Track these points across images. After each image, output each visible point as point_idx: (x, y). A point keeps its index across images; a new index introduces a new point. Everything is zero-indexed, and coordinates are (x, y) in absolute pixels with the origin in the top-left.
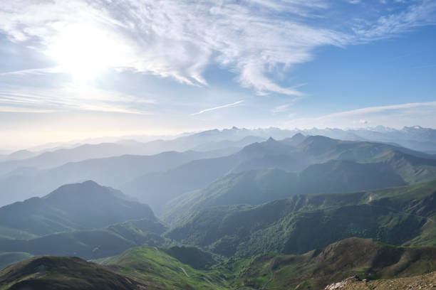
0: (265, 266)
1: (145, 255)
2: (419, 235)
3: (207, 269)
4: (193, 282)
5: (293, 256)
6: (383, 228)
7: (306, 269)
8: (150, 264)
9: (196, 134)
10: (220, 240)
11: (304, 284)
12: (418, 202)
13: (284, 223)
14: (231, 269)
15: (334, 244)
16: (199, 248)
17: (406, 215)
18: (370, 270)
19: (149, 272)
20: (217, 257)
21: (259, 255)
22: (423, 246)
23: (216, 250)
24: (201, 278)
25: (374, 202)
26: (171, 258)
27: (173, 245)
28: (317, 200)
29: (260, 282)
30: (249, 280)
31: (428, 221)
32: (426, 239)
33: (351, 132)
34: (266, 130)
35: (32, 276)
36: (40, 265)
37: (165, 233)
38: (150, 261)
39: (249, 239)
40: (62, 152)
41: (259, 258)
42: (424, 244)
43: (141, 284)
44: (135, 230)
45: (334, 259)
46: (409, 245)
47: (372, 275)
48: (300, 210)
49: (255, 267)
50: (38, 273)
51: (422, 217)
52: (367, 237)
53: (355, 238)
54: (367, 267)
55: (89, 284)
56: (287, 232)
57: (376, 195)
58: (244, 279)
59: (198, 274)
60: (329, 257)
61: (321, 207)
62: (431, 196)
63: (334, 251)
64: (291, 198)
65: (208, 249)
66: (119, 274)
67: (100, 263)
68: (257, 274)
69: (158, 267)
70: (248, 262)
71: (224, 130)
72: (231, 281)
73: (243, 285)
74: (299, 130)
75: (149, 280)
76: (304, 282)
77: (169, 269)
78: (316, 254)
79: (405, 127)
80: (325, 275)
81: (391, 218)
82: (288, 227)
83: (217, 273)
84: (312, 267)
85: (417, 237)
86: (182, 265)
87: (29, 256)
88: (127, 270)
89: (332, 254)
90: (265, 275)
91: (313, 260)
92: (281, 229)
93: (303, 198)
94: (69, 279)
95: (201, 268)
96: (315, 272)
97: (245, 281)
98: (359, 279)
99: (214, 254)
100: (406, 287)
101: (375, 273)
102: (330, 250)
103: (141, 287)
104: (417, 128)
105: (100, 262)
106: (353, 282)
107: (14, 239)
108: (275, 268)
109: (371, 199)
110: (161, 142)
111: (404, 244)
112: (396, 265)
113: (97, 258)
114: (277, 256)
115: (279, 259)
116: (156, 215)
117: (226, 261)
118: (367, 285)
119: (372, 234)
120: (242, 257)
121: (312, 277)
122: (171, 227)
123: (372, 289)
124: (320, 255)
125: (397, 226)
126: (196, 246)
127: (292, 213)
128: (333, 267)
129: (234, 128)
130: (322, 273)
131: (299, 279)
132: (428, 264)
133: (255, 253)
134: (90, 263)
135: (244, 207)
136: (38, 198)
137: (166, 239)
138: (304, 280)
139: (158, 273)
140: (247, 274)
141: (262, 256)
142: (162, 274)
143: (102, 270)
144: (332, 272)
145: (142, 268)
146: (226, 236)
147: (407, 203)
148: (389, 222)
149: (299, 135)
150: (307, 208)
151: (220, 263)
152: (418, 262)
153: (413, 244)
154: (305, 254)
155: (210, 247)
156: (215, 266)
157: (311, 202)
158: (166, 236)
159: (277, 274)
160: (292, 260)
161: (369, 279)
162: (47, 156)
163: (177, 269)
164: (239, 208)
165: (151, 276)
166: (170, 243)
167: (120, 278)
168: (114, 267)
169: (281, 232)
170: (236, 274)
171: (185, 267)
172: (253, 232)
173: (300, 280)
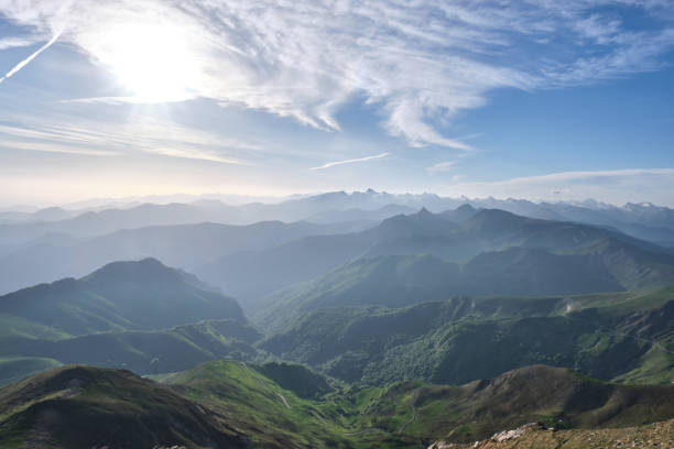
0: (404, 400)
1: (227, 373)
2: (639, 367)
3: (318, 400)
4: (295, 416)
5: (446, 387)
6: (585, 353)
7: (466, 408)
8: (234, 387)
9: (313, 197)
10: (339, 358)
11: (462, 430)
12: (639, 317)
13: (436, 337)
14: (353, 401)
15: (509, 373)
16: (309, 368)
17: (620, 335)
18: (561, 415)
19: (232, 398)
20: (333, 382)
21: (397, 383)
22: (643, 384)
23: (334, 372)
24: (309, 412)
25: (574, 314)
26: (266, 379)
27: (269, 360)
28: (487, 306)
29: (396, 422)
30: (379, 419)
31: (653, 347)
32: (649, 373)
33: (545, 206)
34: (418, 196)
35: (60, 394)
36: (70, 379)
37: (259, 342)
38: (234, 383)
39: (383, 358)
40: (110, 213)
41: (396, 388)
42: (646, 381)
43: (219, 416)
44: (215, 336)
45: (509, 394)
46: (623, 380)
47: (563, 423)
48: (463, 319)
49: (389, 400)
50: (69, 390)
51: (645, 341)
52: (559, 365)
53: (541, 366)
54: (557, 410)
55: (142, 410)
56: (439, 351)
57: (578, 303)
58: (372, 417)
59: (304, 406)
60: (500, 392)
61: (494, 317)
62: (661, 310)
63: (509, 383)
64: (450, 300)
65: (321, 369)
66: (188, 399)
67: (161, 381)
68: (392, 411)
69: (246, 391)
70: (380, 392)
71: (355, 193)
72: (353, 418)
73: (370, 425)
74: (467, 200)
75: (231, 409)
76: (461, 426)
77: (260, 396)
78: (481, 387)
79: (629, 204)
80: (494, 417)
81: (598, 340)
82: (441, 343)
83: (332, 406)
84: (474, 405)
85: (636, 370)
86: (280, 390)
87: (56, 365)
88: (200, 393)
89: (506, 387)
90: (403, 413)
91: (476, 395)
92: (431, 346)
93: (467, 301)
94: (113, 401)
95: (309, 396)
96: (478, 413)
97: (374, 421)
98: (543, 426)
99: (329, 378)
100: (612, 442)
101: (569, 419)
102: (503, 382)
103: (219, 419)
104: (647, 205)
105: (161, 379)
106: (534, 430)
107: (36, 338)
108: (419, 402)
109: (569, 308)
110: (258, 207)
111: (617, 379)
112: (600, 410)
113: (156, 373)
114: (425, 386)
115: (426, 390)
116: (246, 316)
117: (347, 388)
118: (554, 437)
119: (566, 361)
120: (371, 384)
121: (474, 419)
122: (268, 335)
123: (562, 442)
124: (489, 388)
125: (606, 351)
126: (304, 365)
127: (450, 324)
128: (506, 406)
129: (370, 190)
130: (488, 415)
131: (454, 422)
132: (650, 412)
133: (392, 379)
134: (146, 380)
135: (377, 310)
136: (72, 279)
137: (260, 352)
138: (462, 423)
139: (245, 400)
140: (378, 409)
141: (400, 385)
142: (252, 403)
143: (162, 390)
144: (504, 414)
145: (222, 391)
146: (349, 352)
147: (622, 319)
148: (594, 345)
149: (466, 207)
150: (472, 318)
151: (338, 391)
152: (634, 407)
153: (629, 378)
154: (466, 386)
155: (324, 366)
156: (330, 395)
157: (478, 308)
158: (261, 347)
159: (421, 412)
160: (444, 394)
161: (558, 428)
162: (89, 217)
163: (273, 397)
164: (371, 311)
165: (233, 404)
166: (265, 357)
167: (189, 405)
168: (181, 388)
169: (431, 350)
170: (361, 409)
171: (284, 395)
172: (389, 348)
173: (454, 424)
